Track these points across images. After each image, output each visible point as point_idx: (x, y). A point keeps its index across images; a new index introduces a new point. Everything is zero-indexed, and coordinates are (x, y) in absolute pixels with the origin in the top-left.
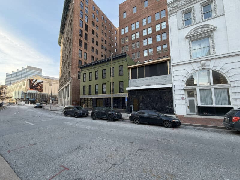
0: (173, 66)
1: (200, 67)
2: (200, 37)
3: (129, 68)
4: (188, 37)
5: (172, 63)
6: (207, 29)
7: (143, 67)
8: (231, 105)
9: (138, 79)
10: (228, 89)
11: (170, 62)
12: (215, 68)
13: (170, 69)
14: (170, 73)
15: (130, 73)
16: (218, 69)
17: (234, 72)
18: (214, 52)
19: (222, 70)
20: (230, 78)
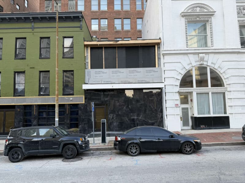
0: (164, 55)
1: (198, 61)
2: (198, 19)
3: (86, 46)
4: (185, 16)
5: (162, 49)
6: (206, 11)
7: (115, 47)
8: (226, 114)
9: (104, 70)
10: (224, 93)
11: (159, 48)
12: (213, 65)
13: (159, 58)
14: (159, 65)
15: (87, 56)
16: (216, 67)
17: (230, 73)
18: (212, 44)
19: (219, 70)
20: (227, 80)
